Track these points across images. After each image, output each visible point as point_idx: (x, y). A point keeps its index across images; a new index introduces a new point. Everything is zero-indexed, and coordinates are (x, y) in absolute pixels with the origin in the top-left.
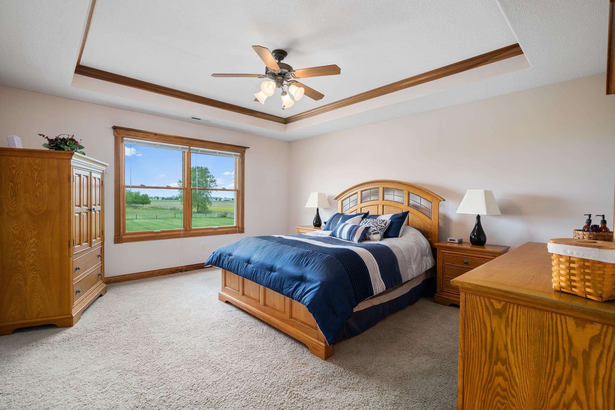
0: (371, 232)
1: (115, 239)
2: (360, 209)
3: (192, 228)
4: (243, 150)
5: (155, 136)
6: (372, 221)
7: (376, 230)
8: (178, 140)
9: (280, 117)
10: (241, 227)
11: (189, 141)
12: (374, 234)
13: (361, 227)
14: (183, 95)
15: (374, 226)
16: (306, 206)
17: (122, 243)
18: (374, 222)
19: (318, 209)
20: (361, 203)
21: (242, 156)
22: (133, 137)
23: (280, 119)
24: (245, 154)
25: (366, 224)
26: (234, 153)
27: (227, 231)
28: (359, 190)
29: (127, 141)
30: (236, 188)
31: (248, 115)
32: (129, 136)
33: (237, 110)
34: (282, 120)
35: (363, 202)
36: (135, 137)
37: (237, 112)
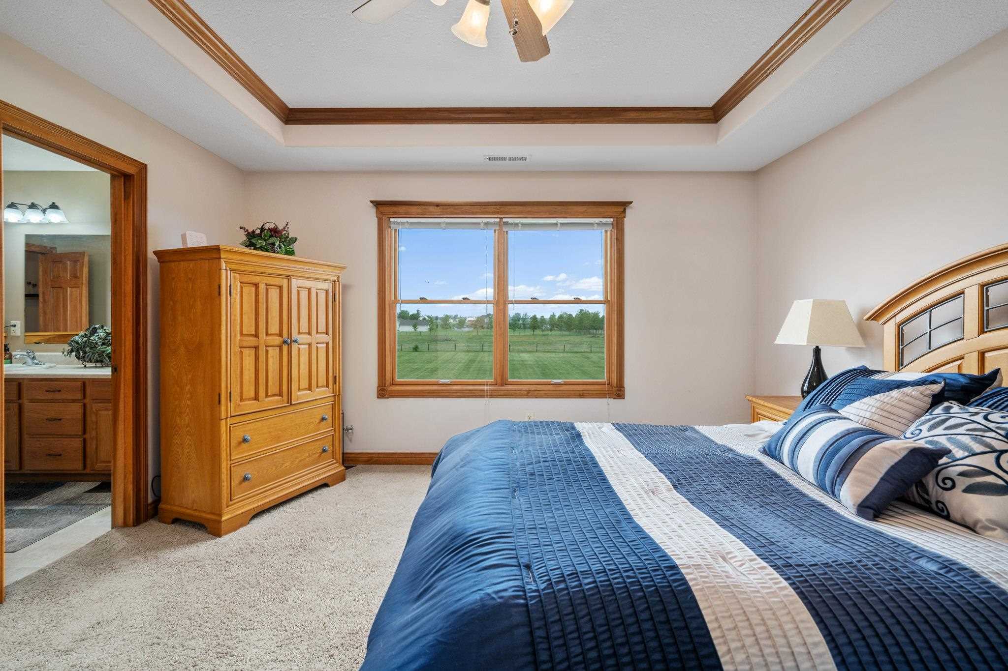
0: (953, 475)
1: (378, 391)
2: (975, 356)
3: (509, 380)
4: (621, 209)
5: (436, 207)
6: (979, 418)
7: (989, 473)
8: (477, 209)
9: (695, 109)
10: (615, 385)
11: (498, 207)
12: (969, 490)
13: (888, 444)
14: (453, 116)
15: (978, 448)
16: (779, 340)
17: (388, 398)
18: (992, 426)
19: (817, 351)
20: (982, 331)
21: (617, 223)
22: (405, 216)
23: (696, 111)
24: (625, 219)
25: (939, 430)
26: (598, 220)
27: (582, 392)
28: (970, 284)
29: (396, 223)
30: (606, 297)
31: (601, 122)
32: (397, 215)
33: (573, 116)
34: (702, 115)
35: (991, 328)
36: (407, 215)
37: (574, 122)
